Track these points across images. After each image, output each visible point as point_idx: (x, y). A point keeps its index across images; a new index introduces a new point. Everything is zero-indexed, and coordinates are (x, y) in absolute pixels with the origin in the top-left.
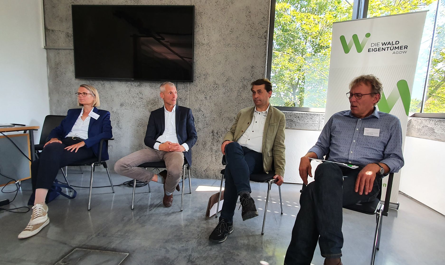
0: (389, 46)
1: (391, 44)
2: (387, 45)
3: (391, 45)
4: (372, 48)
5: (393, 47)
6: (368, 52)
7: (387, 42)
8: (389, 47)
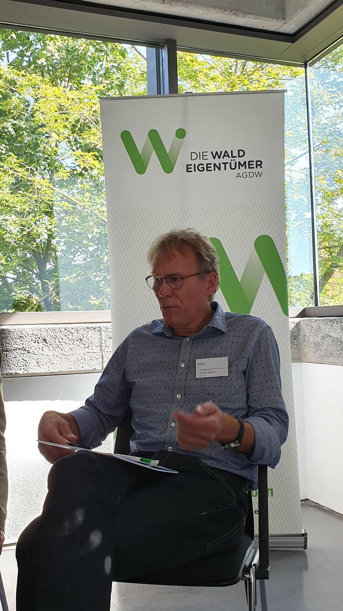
0: (226, 159)
1: (230, 156)
2: (223, 158)
3: (231, 158)
4: (193, 163)
5: (236, 163)
6: (188, 171)
7: (221, 152)
8: (228, 163)
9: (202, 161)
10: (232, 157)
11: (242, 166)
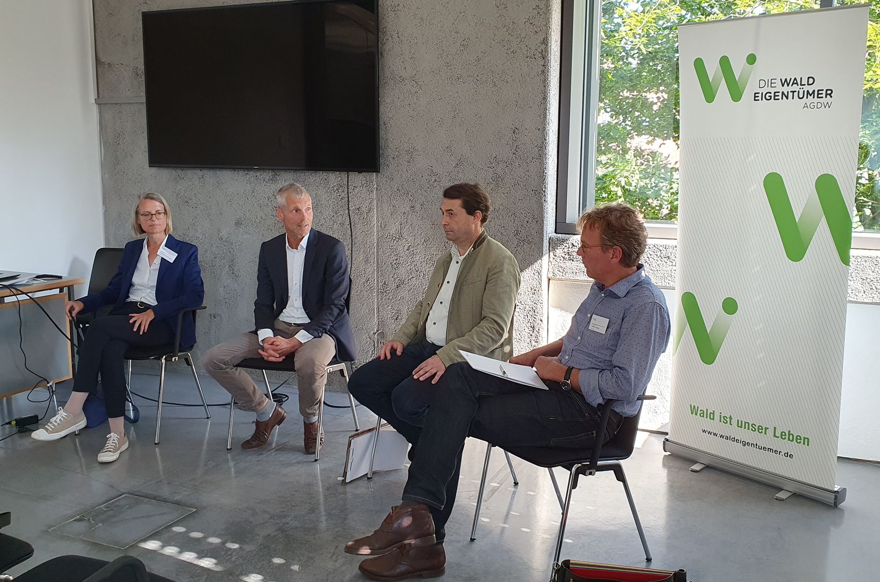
0: (795, 88)
1: (799, 84)
2: (792, 85)
4: (760, 91)
5: (804, 91)
6: (755, 100)
7: (791, 79)
8: (796, 91)
9: (770, 90)
10: (801, 85)
11: (811, 95)
